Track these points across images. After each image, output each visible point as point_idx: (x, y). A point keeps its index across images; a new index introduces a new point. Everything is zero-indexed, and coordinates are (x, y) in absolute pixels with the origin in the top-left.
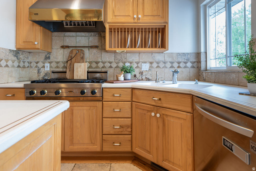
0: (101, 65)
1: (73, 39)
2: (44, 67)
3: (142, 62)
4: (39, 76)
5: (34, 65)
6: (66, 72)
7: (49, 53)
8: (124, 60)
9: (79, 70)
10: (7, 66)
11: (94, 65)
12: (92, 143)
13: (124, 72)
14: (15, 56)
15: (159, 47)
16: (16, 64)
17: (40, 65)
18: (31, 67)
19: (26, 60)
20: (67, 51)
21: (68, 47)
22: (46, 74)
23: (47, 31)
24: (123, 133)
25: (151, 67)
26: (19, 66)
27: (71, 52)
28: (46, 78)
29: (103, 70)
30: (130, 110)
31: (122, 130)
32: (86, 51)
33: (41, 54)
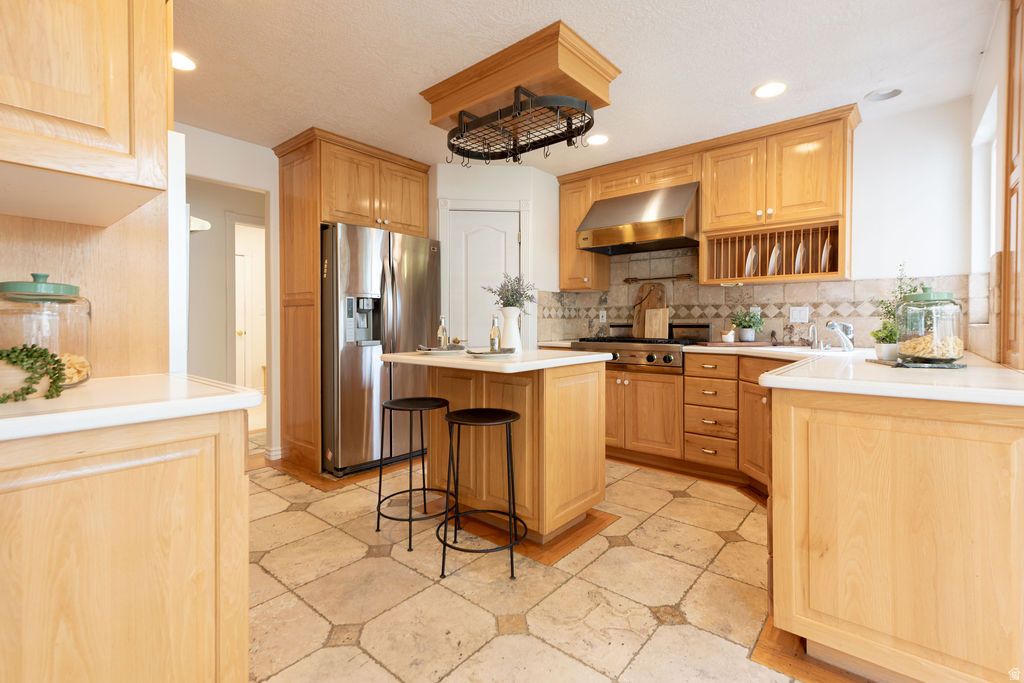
0: (696, 312)
1: (644, 265)
2: (597, 317)
3: (792, 305)
4: (590, 332)
5: (583, 313)
6: (631, 326)
7: (606, 293)
8: (747, 301)
9: (654, 321)
10: (550, 316)
11: (683, 312)
12: (666, 443)
13: (738, 326)
14: (558, 301)
15: (825, 271)
16: (560, 313)
17: (592, 313)
18: (580, 317)
19: (573, 307)
20: (635, 287)
21: (636, 280)
22: (601, 330)
23: (602, 256)
24: (721, 434)
25: (815, 316)
26: (563, 317)
27: (642, 289)
28: (602, 335)
29: (702, 321)
30: (734, 395)
31: (717, 428)
32: (669, 286)
33: (592, 295)
